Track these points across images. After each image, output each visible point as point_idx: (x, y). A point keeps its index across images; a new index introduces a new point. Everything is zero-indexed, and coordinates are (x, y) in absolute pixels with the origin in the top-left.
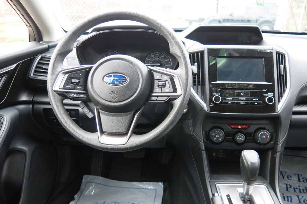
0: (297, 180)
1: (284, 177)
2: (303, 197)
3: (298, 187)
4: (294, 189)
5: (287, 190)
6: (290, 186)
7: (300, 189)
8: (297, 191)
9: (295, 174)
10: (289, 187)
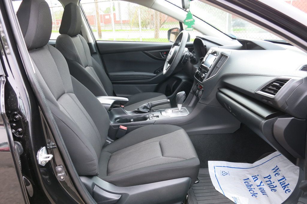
0: (279, 179)
1: (275, 172)
2: (264, 185)
3: (272, 182)
4: (270, 181)
5: (264, 178)
6: (271, 178)
7: (272, 183)
8: (269, 183)
9: (283, 176)
10: (269, 177)
